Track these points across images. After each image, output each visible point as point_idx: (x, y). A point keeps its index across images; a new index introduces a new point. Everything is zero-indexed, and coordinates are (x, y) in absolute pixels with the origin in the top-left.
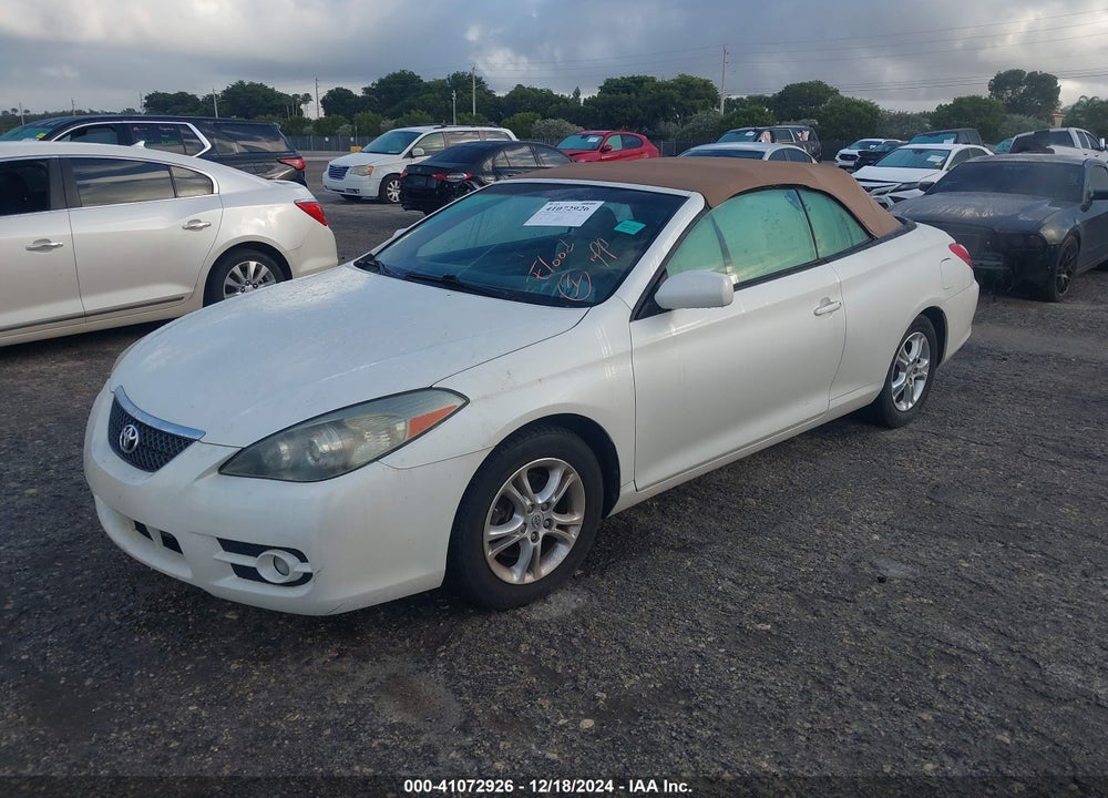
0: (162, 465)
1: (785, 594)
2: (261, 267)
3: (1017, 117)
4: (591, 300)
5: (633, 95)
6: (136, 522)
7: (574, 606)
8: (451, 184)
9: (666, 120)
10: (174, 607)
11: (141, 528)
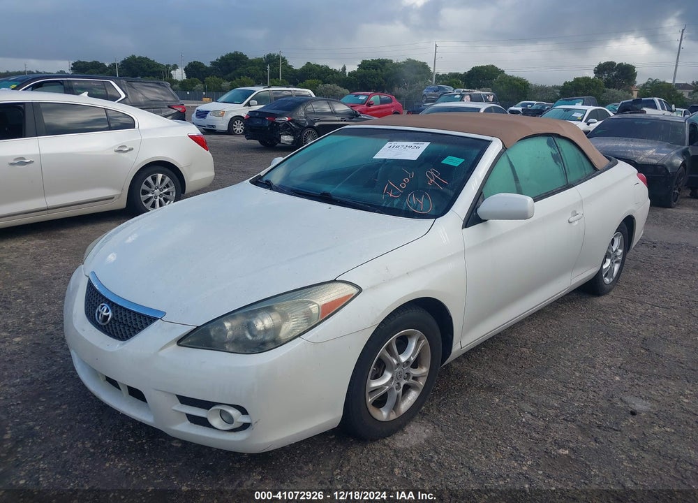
0: (131, 336)
1: (569, 424)
2: (165, 177)
3: (612, 90)
4: (433, 213)
5: (379, 71)
6: (106, 377)
7: (425, 436)
8: (278, 124)
9: (399, 87)
10: (132, 437)
11: (113, 383)
